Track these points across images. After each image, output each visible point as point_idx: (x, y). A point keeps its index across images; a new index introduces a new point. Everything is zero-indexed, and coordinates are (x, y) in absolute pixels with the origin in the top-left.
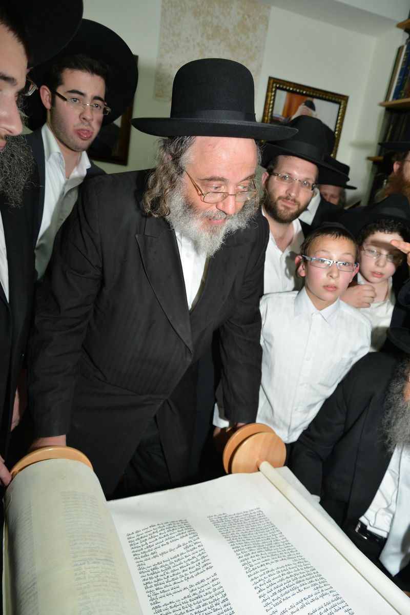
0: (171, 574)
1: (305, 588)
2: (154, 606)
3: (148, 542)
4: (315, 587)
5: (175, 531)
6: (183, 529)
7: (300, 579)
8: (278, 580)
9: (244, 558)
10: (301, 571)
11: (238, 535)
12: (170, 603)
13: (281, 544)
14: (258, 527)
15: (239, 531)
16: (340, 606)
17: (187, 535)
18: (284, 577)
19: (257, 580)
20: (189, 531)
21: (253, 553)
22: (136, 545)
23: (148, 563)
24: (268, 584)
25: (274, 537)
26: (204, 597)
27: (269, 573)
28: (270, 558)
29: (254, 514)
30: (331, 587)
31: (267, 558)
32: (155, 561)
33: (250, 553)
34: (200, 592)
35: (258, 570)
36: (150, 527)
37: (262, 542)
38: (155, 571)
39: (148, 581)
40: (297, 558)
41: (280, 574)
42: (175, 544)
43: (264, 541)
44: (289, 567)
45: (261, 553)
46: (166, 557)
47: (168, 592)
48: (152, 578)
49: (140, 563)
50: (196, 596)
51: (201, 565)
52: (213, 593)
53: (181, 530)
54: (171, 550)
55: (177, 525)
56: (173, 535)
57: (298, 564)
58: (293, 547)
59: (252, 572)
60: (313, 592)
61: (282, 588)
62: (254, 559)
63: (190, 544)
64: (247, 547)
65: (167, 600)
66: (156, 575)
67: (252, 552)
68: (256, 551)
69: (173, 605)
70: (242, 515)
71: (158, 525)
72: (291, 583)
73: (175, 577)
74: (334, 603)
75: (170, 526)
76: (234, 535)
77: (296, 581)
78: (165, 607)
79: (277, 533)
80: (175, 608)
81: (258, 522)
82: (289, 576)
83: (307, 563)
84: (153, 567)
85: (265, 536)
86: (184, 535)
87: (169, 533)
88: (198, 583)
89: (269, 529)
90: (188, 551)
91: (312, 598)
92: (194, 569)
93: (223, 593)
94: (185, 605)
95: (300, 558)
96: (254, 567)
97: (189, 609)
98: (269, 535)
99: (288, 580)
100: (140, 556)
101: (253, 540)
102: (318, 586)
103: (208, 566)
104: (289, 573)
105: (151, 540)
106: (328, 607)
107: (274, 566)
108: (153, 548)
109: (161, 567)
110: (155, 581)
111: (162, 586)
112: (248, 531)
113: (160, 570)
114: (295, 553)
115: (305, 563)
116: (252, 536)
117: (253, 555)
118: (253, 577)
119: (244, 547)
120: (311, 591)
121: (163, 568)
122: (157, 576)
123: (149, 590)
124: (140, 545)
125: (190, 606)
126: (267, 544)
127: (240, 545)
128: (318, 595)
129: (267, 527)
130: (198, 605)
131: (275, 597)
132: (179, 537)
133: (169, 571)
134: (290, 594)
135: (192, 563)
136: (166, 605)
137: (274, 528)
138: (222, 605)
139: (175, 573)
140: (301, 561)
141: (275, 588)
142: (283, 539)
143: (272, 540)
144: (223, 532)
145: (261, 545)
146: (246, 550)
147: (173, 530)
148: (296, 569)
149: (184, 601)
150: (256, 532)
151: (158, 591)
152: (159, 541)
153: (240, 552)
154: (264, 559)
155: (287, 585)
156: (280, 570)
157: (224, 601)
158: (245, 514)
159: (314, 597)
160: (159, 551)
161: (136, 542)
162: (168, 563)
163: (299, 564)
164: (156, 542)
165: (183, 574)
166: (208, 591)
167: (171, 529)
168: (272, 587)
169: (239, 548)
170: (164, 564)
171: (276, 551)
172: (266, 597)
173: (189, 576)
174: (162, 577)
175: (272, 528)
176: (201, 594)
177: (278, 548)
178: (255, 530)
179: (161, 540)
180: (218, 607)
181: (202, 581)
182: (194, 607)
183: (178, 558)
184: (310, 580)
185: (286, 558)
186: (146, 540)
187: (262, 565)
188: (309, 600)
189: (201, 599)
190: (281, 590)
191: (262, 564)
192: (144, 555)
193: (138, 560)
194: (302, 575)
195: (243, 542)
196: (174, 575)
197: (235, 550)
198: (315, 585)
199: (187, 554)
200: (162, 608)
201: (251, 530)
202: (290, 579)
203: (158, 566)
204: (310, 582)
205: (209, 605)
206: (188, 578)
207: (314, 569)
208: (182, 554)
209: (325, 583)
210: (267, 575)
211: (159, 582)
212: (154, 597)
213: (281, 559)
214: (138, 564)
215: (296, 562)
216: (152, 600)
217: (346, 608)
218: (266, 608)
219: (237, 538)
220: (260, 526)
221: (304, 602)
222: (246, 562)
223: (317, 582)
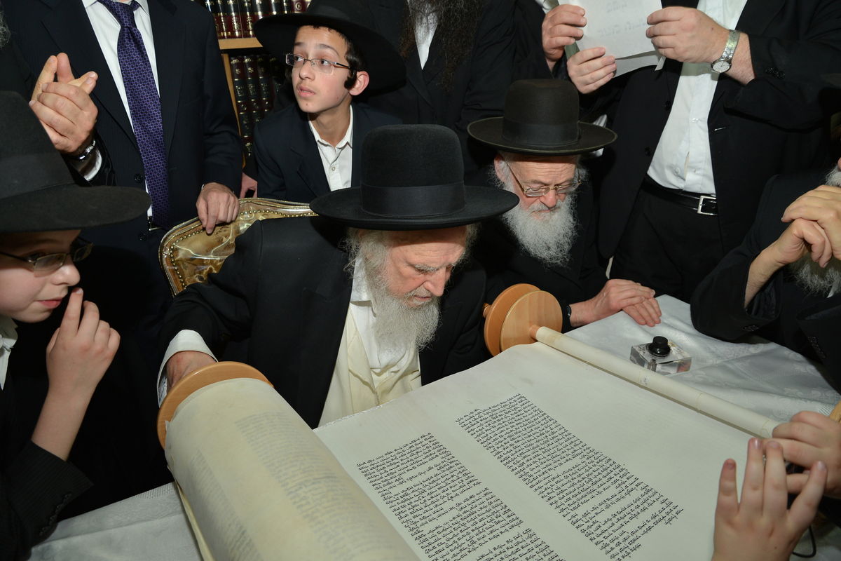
0: (429, 497)
1: (604, 489)
2: (417, 536)
3: (387, 469)
4: (617, 484)
5: (419, 454)
6: (430, 449)
7: (596, 479)
8: (569, 485)
9: (519, 469)
10: (595, 468)
11: (502, 439)
12: (437, 528)
13: (560, 437)
14: (524, 419)
15: (502, 431)
16: (653, 498)
17: (437, 456)
18: (576, 481)
19: (543, 489)
20: (438, 451)
21: (528, 460)
22: (373, 475)
23: (394, 491)
24: (558, 491)
25: (548, 429)
26: (478, 513)
27: (556, 480)
28: (551, 462)
29: (515, 403)
30: (637, 479)
31: (547, 463)
32: (403, 487)
33: (525, 460)
34: (472, 508)
35: (540, 479)
36: (386, 454)
37: (535, 440)
38: (406, 497)
39: (400, 511)
40: (585, 453)
41: (570, 478)
42: (425, 467)
43: (538, 438)
44: (577, 468)
45: (538, 457)
46: (416, 481)
47: (431, 517)
48: (405, 506)
49: (384, 493)
50: (468, 513)
51: (465, 482)
52: (489, 507)
53: (427, 450)
54: (421, 474)
55: (420, 445)
56: (418, 459)
57: (587, 461)
58: (575, 439)
59: (534, 482)
60: (616, 491)
61: (576, 492)
62: (532, 467)
63: (445, 463)
64: (518, 454)
65: (432, 526)
66: (408, 502)
67: (526, 459)
68: (532, 456)
69: (440, 529)
70: (499, 407)
71: (395, 450)
72: (585, 487)
73: (434, 499)
74: (645, 497)
75: (412, 449)
76: (497, 441)
77: (591, 483)
78: (431, 534)
79: (551, 423)
80: (444, 532)
81: (522, 412)
82: (580, 479)
83: (598, 455)
84: (402, 494)
85: (537, 431)
86: (434, 456)
87: (412, 458)
88: (467, 500)
89: (540, 419)
90: (444, 471)
91: (616, 497)
92: (457, 487)
93: (503, 505)
94: (456, 526)
95: (588, 451)
96: (535, 476)
97: (463, 528)
98: (541, 428)
99: (582, 483)
100: (381, 485)
101: (523, 441)
102: (619, 482)
103: (475, 482)
104: (580, 476)
105: (391, 467)
106: (639, 503)
107: (560, 470)
108: (396, 474)
109: (413, 492)
110: (410, 509)
111: (421, 512)
112: (514, 429)
113: (412, 495)
114: (580, 446)
115: (596, 456)
116: (520, 434)
117: (528, 463)
118: (536, 487)
119: (516, 456)
120: (613, 490)
121: (416, 493)
122: (411, 503)
123: (404, 519)
124: (377, 473)
125: (464, 525)
126: (542, 442)
127: (509, 454)
128: (623, 493)
129: (536, 417)
130: (472, 522)
131: (570, 502)
132: (427, 459)
133: (425, 494)
134: (588, 497)
135: (453, 481)
136: (431, 532)
137: (545, 416)
138: (505, 516)
139: (433, 495)
140: (590, 454)
141: (567, 494)
142: (560, 429)
143: (547, 434)
144: (482, 440)
145: (535, 445)
146: (519, 459)
147: (417, 453)
148: (587, 468)
149: (453, 522)
150: (523, 428)
151: (417, 519)
152: (402, 467)
153: (511, 464)
154: (544, 465)
155: (581, 488)
156: (567, 474)
157: (505, 512)
158: (502, 405)
159: (618, 496)
160: (405, 477)
161: (371, 471)
162: (421, 486)
163: (589, 461)
164: (398, 468)
165: (445, 494)
166: (482, 506)
167: (415, 452)
168: (564, 493)
169: (510, 459)
170: (416, 488)
171: (555, 449)
172: (559, 504)
173: (453, 494)
174: (418, 503)
175: (543, 418)
176: (474, 510)
177: (557, 444)
178: (522, 425)
179: (405, 466)
180: (500, 519)
181: (471, 497)
182: (468, 525)
183: (432, 480)
184: (608, 477)
185: (570, 457)
186: (384, 468)
187: (543, 473)
188: (614, 500)
189: (476, 514)
190: (576, 495)
191: (544, 471)
192: (386, 483)
193: (381, 490)
194: (596, 473)
195: (511, 448)
196: (432, 497)
197: (505, 462)
198: (615, 481)
199: (443, 474)
200: (427, 536)
201: (517, 427)
202: (583, 481)
203: (408, 492)
204: (609, 480)
205: (488, 519)
206: (452, 497)
207: (610, 460)
208: (437, 475)
209: (628, 475)
210: (553, 483)
211: (415, 508)
212: (414, 526)
213: (565, 460)
214: (381, 494)
215: (584, 459)
216: (411, 530)
217: (661, 499)
218: (562, 513)
219: (503, 443)
220: (526, 418)
221: (609, 502)
222: (522, 473)
223: (618, 477)
